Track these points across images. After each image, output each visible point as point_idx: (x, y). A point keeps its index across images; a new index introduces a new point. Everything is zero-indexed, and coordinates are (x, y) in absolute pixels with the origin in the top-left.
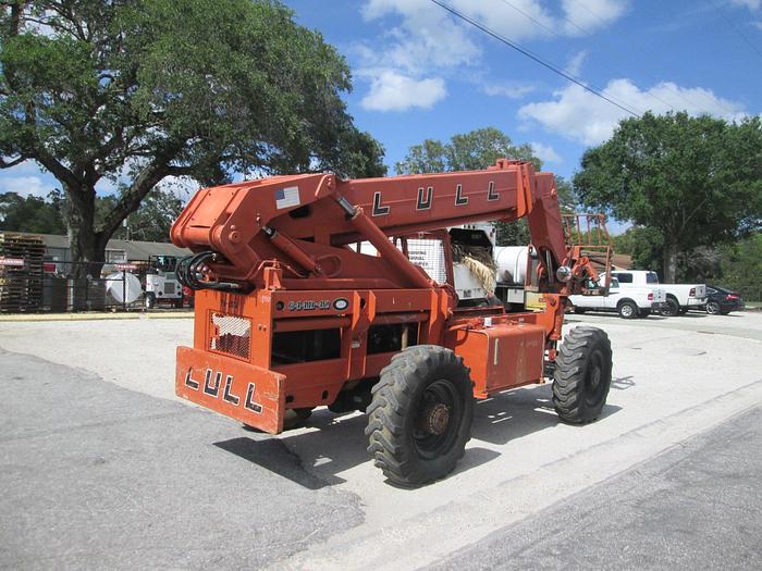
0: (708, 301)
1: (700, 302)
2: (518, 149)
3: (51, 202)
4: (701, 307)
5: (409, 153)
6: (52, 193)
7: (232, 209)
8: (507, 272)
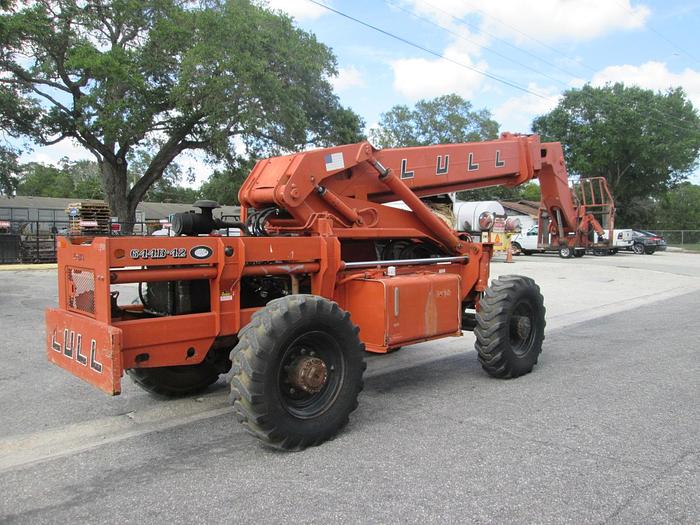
0: (635, 244)
1: (627, 244)
2: (478, 114)
3: (61, 168)
4: (628, 248)
5: (381, 119)
6: (63, 160)
7: (292, 171)
8: (467, 222)
